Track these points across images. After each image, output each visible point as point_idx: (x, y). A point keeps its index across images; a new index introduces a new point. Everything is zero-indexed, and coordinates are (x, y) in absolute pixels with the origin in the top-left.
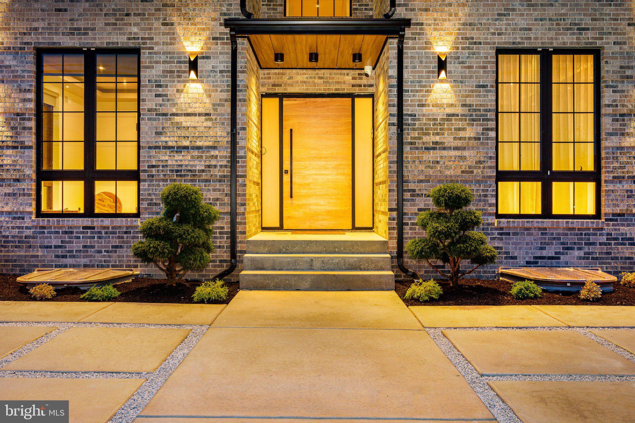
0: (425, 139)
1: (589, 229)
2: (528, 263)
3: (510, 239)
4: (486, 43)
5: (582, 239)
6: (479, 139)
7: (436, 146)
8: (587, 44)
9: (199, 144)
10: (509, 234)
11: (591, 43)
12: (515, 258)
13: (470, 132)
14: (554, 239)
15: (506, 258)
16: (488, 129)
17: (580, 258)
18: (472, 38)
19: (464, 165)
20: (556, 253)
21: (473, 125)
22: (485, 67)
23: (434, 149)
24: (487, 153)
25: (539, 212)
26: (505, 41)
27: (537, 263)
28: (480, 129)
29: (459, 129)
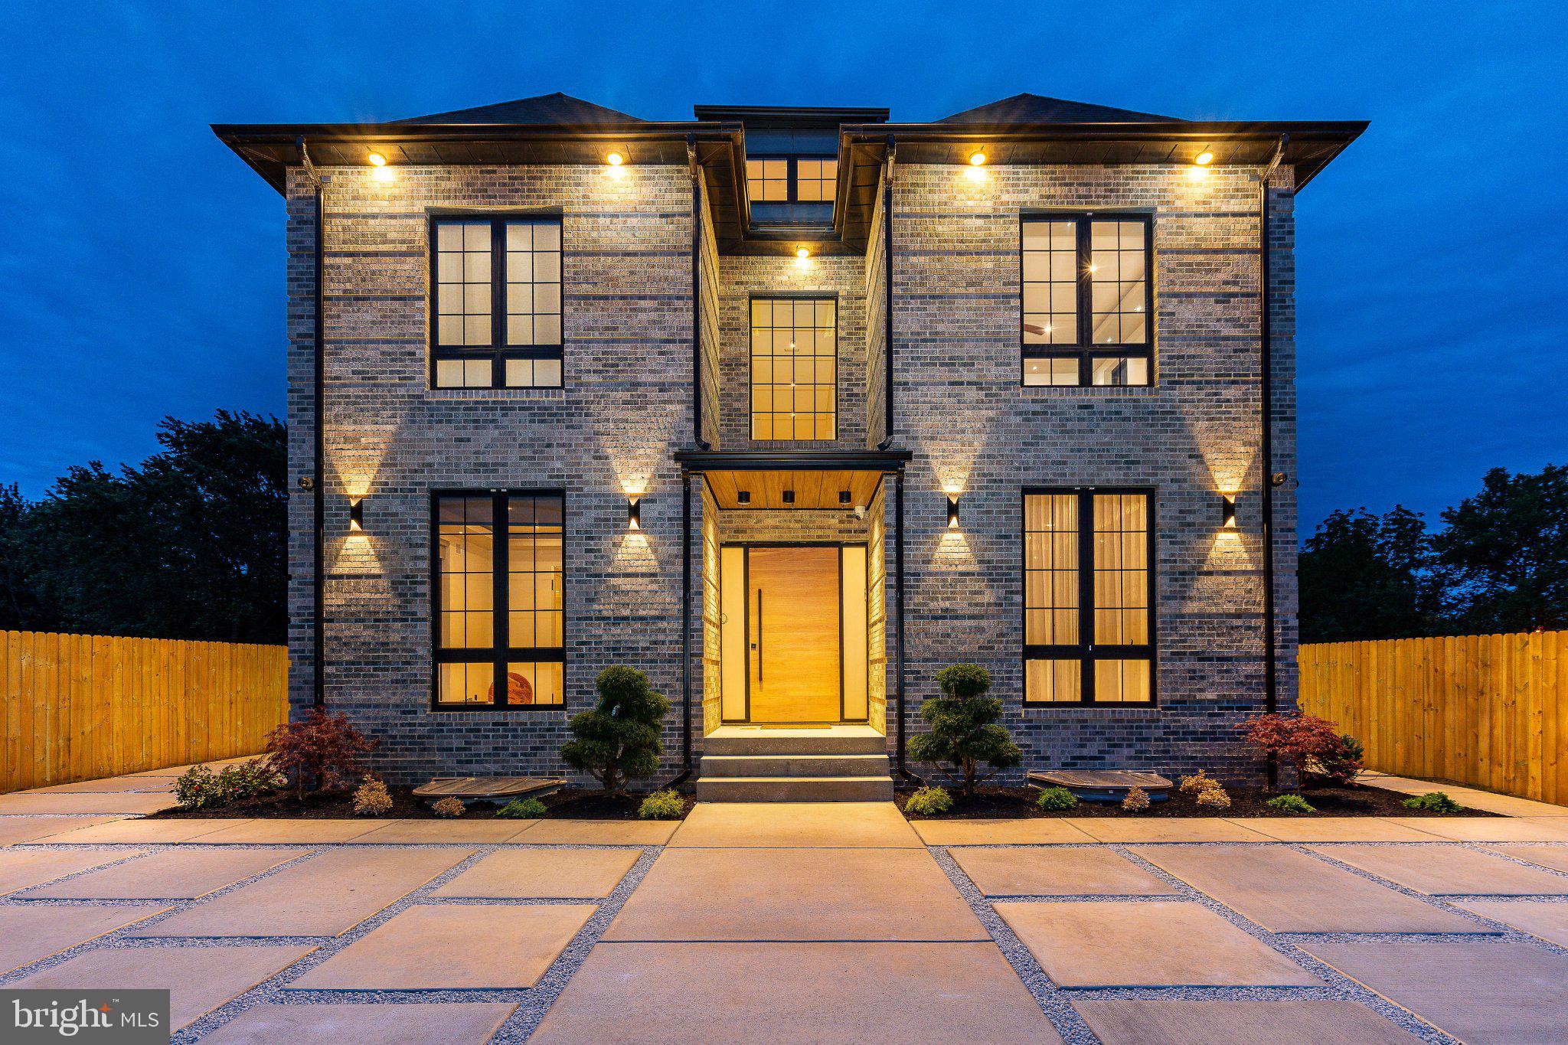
0: (932, 605)
1: (1141, 721)
2: (1064, 764)
3: (1040, 734)
4: (1010, 481)
5: (1132, 733)
6: (1001, 605)
7: (946, 615)
8: (1136, 481)
9: (642, 613)
10: (1039, 727)
11: (1142, 481)
12: (1047, 758)
13: (988, 597)
14: (1097, 733)
15: (1036, 758)
16: (1012, 592)
17: (1130, 758)
18: (992, 475)
19: (982, 639)
20: (1100, 752)
21: (993, 587)
22: (1007, 512)
23: (944, 618)
24: (1011, 623)
25: (1079, 699)
26: (1032, 477)
27: (1075, 764)
28: (1002, 592)
29: (976, 593)
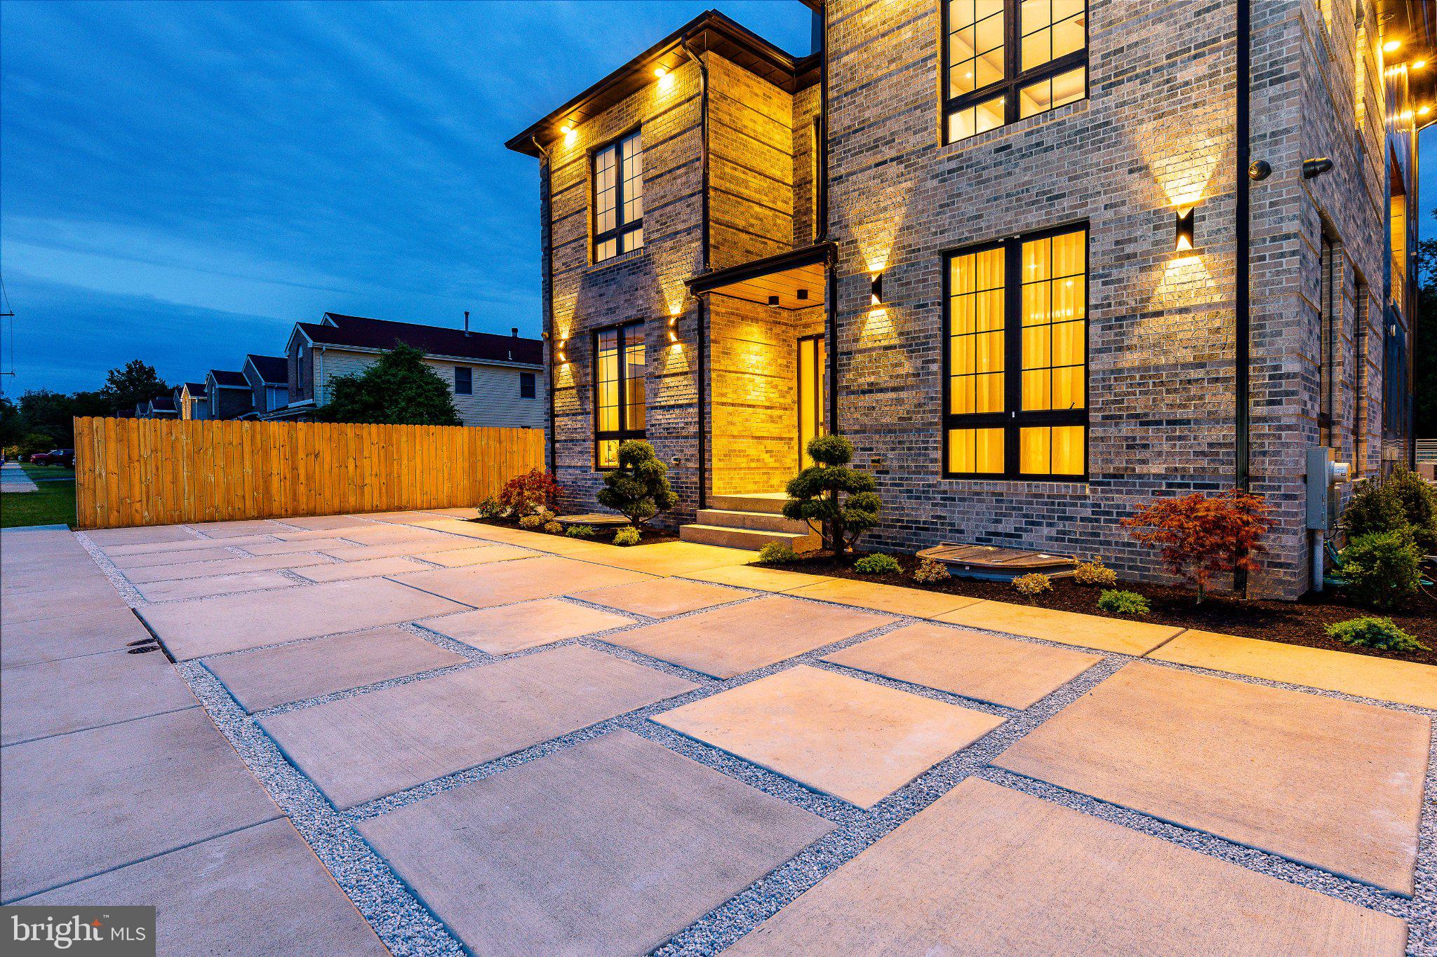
0: (862, 380)
1: (1064, 497)
2: (978, 539)
3: (955, 506)
4: (927, 248)
5: (1053, 511)
6: (918, 375)
7: (872, 389)
8: (1060, 218)
9: (680, 402)
10: (954, 499)
11: (1068, 216)
12: (961, 532)
13: (907, 368)
14: (1014, 508)
15: (951, 531)
16: (928, 362)
17: (1051, 538)
18: (910, 246)
19: (902, 411)
20: (1016, 529)
21: (911, 357)
22: (925, 280)
23: (870, 391)
24: (927, 393)
25: (1001, 470)
26: (948, 239)
27: (990, 540)
28: (919, 363)
29: (896, 365)
